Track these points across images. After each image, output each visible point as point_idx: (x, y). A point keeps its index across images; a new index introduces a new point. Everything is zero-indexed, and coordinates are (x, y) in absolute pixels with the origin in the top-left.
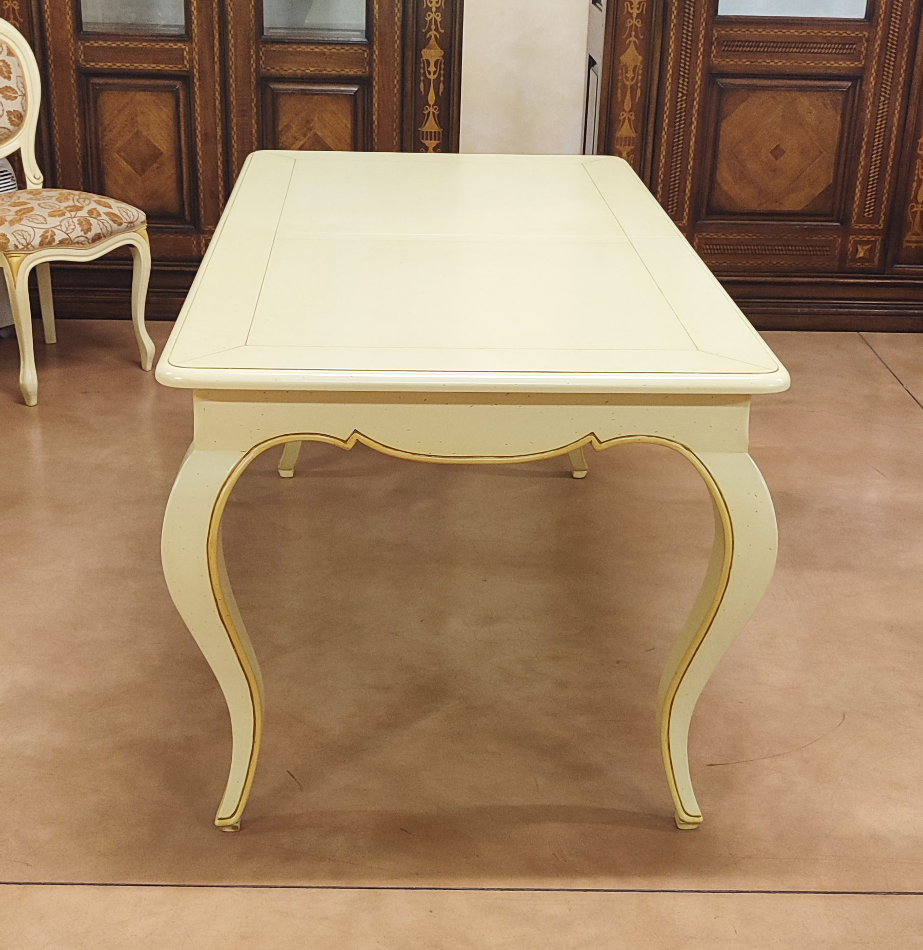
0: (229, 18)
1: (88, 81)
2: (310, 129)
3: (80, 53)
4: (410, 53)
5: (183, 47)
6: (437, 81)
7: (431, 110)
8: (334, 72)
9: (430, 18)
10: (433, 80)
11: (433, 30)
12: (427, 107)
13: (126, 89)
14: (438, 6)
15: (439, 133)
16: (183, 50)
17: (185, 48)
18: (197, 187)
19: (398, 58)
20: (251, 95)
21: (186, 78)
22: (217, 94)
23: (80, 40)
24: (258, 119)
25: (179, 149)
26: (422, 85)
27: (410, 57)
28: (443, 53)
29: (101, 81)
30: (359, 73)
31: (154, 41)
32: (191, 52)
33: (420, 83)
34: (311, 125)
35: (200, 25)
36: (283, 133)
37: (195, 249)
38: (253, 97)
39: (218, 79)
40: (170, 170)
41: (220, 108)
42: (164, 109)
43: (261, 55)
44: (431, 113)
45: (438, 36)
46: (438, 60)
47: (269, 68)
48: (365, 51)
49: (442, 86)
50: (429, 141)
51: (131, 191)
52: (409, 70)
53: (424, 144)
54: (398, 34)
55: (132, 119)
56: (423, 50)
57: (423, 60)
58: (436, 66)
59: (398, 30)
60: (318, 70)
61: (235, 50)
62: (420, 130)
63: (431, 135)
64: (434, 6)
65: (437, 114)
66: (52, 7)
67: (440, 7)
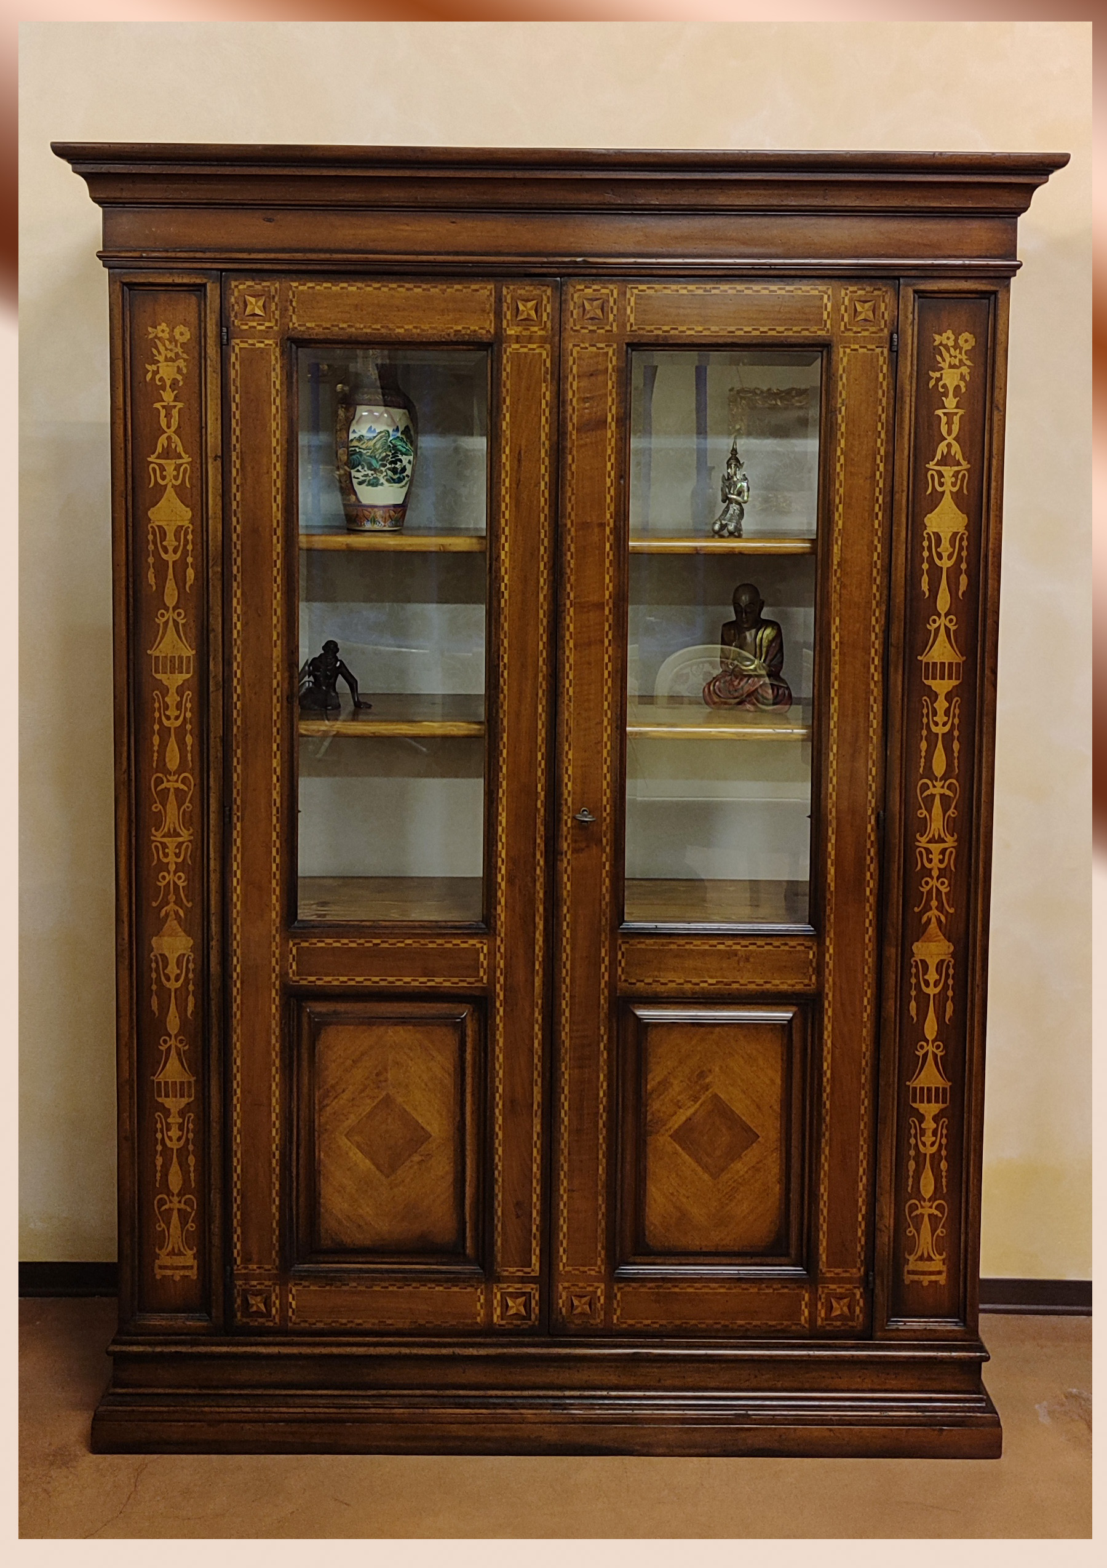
0: (565, 893)
1: (300, 1009)
2: (706, 1088)
3: (291, 960)
4: (893, 950)
5: (479, 946)
6: (941, 999)
7: (930, 1048)
8: (753, 987)
9: (928, 888)
10: (934, 995)
11: (934, 908)
12: (923, 1043)
13: (371, 1021)
14: (942, 866)
15: (944, 1089)
16: (477, 952)
17: (482, 948)
18: (492, 1197)
19: (870, 960)
20: (599, 1028)
21: (481, 1002)
22: (536, 1027)
23: (293, 936)
24: (610, 1072)
25: (461, 1128)
26: (913, 1004)
27: (894, 956)
28: (952, 949)
29: (321, 1007)
30: (799, 987)
31: (423, 936)
32: (491, 954)
33: (910, 1001)
34: (707, 1080)
35: (510, 907)
36: (654, 1096)
37: (482, 1312)
38: (602, 1032)
39: (540, 1002)
40: (442, 1166)
41: (540, 1053)
42: (439, 1058)
43: (620, 957)
44: (930, 1054)
45: (943, 919)
46: (942, 961)
47: (634, 981)
48: (810, 948)
49: (949, 1007)
50: (925, 1105)
51: (368, 1205)
52: (891, 979)
53: (917, 1110)
54: (871, 917)
55: (377, 1075)
56: (916, 944)
57: (916, 961)
58: (939, 970)
59: (871, 910)
60: (722, 982)
61: (572, 949)
62: (909, 1086)
63: (928, 1095)
64: (935, 866)
65: (941, 1057)
66: (246, 882)
67: (945, 869)
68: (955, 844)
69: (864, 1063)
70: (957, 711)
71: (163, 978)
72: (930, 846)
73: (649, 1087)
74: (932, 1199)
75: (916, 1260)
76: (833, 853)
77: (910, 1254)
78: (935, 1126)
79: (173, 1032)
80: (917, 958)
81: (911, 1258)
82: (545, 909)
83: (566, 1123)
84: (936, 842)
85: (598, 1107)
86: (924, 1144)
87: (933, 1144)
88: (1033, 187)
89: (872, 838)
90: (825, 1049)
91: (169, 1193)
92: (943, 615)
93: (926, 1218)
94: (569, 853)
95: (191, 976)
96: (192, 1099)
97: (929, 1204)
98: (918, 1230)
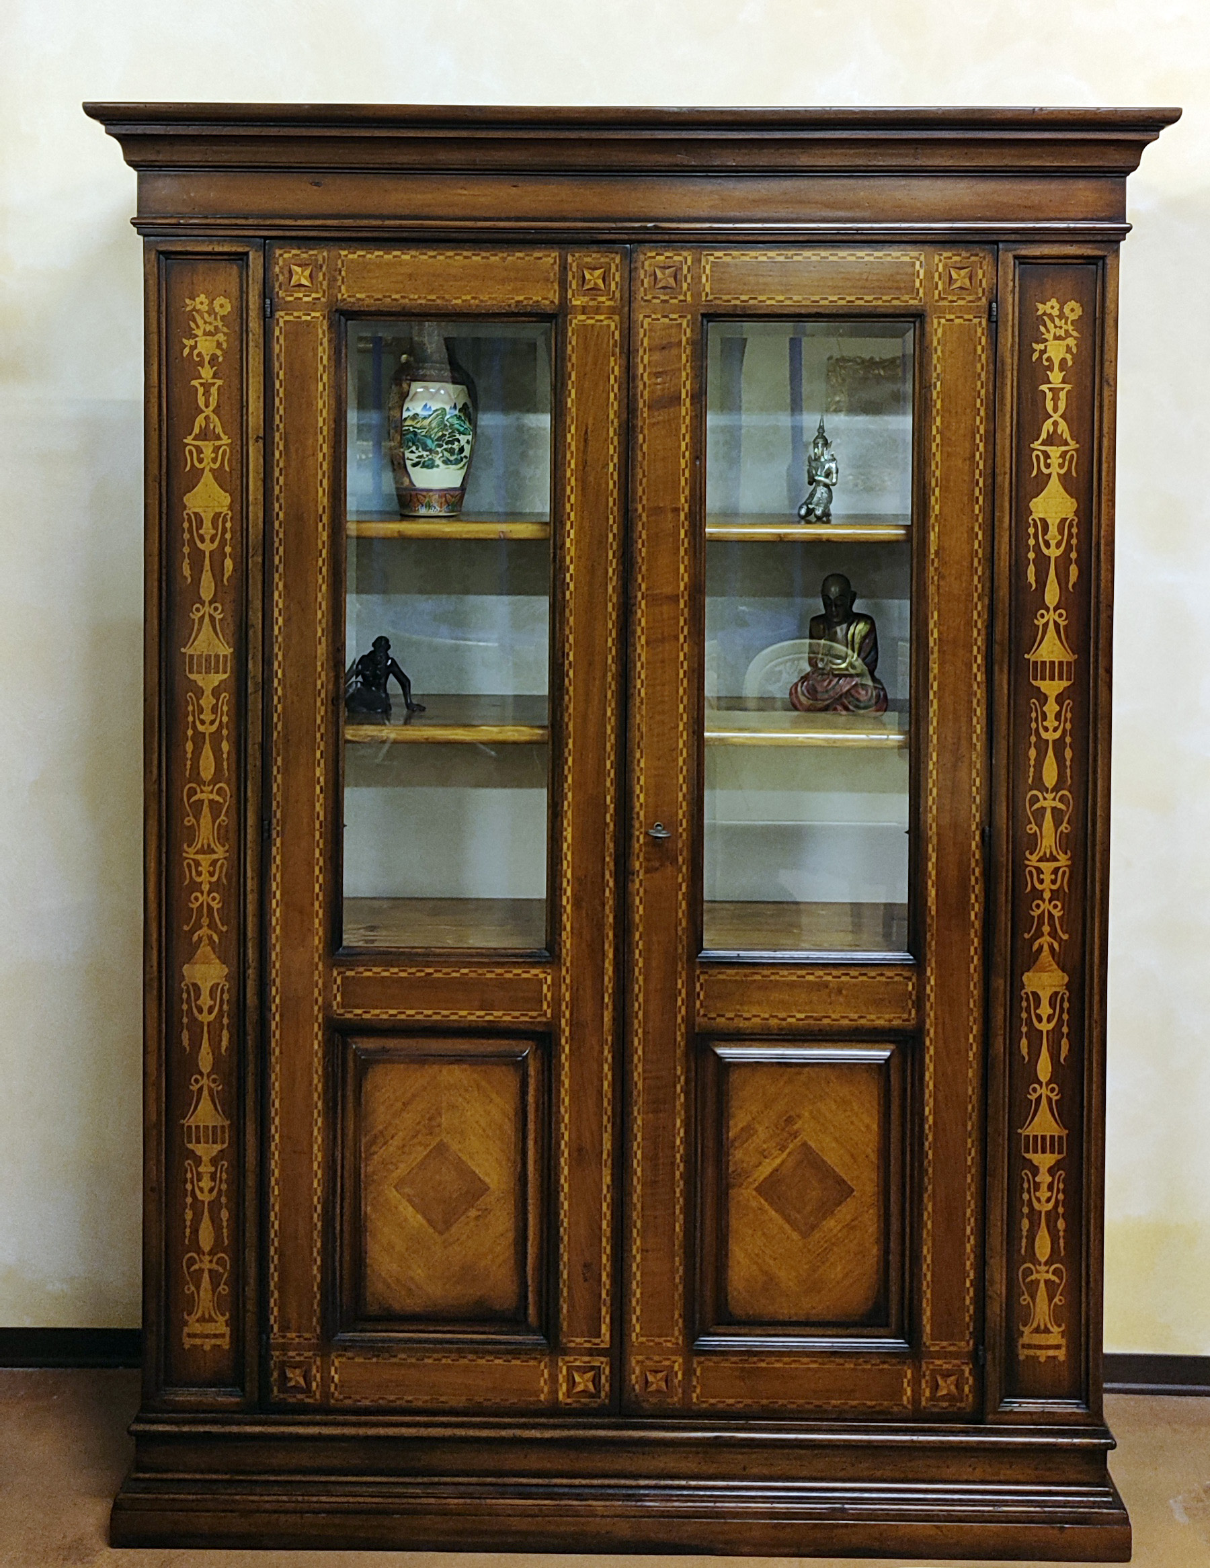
0: (637, 918)
1: (345, 1046)
2: (795, 1135)
3: (335, 991)
4: (1001, 981)
5: (542, 976)
6: (1056, 1035)
7: (1044, 1091)
8: (845, 1022)
9: (1039, 912)
10: (1048, 1032)
11: (1046, 933)
12: (1036, 1086)
13: (423, 1060)
14: (1054, 887)
15: (1060, 1138)
17: (546, 978)
18: (557, 1257)
19: (975, 992)
20: (675, 1068)
21: (545, 1039)
22: (606, 1067)
23: (335, 965)
24: (688, 1117)
25: (522, 1179)
26: (1024, 1042)
27: (1002, 988)
28: (1066, 979)
29: (370, 1044)
30: (898, 1021)
31: (482, 965)
32: (556, 985)
33: (1021, 1038)
34: (796, 1127)
35: (576, 933)
36: (736, 1144)
37: (546, 1389)
38: (679, 1072)
39: (610, 1038)
40: (502, 1222)
41: (610, 1095)
42: (497, 1100)
43: (698, 988)
44: (1044, 1097)
45: (1056, 945)
46: (1056, 993)
47: (713, 1015)
48: (909, 979)
49: (1065, 1043)
50: (1040, 1155)
51: (419, 1266)
52: (999, 1014)
53: (1030, 1161)
54: (976, 944)
55: (430, 1119)
56: (1026, 974)
57: (1026, 993)
58: (1052, 1004)
59: (976, 936)
60: (812, 1017)
61: (645, 980)
62: (1021, 1134)
63: (1044, 1144)
64: (1047, 887)
65: (1057, 1101)
66: (286, 904)
67: (1058, 890)
68: (1069, 863)
69: (970, 1107)
70: (1069, 715)
71: (195, 1010)
72: (1042, 865)
73: (730, 1134)
74: (1049, 1263)
75: (1031, 1333)
76: (934, 873)
77: (1025, 1325)
78: (1050, 1179)
79: (206, 1070)
80: (1028, 989)
81: (1027, 1330)
82: (615, 935)
83: (639, 1174)
84: (1048, 860)
85: (674, 1156)
86: (1039, 1200)
87: (1048, 1200)
88: (1143, 144)
89: (977, 857)
90: (927, 1091)
91: (199, 1251)
92: (1052, 608)
93: (1042, 1285)
94: (642, 873)
95: (225, 1007)
96: (226, 1145)
97: (1046, 1268)
98: (1033, 1297)
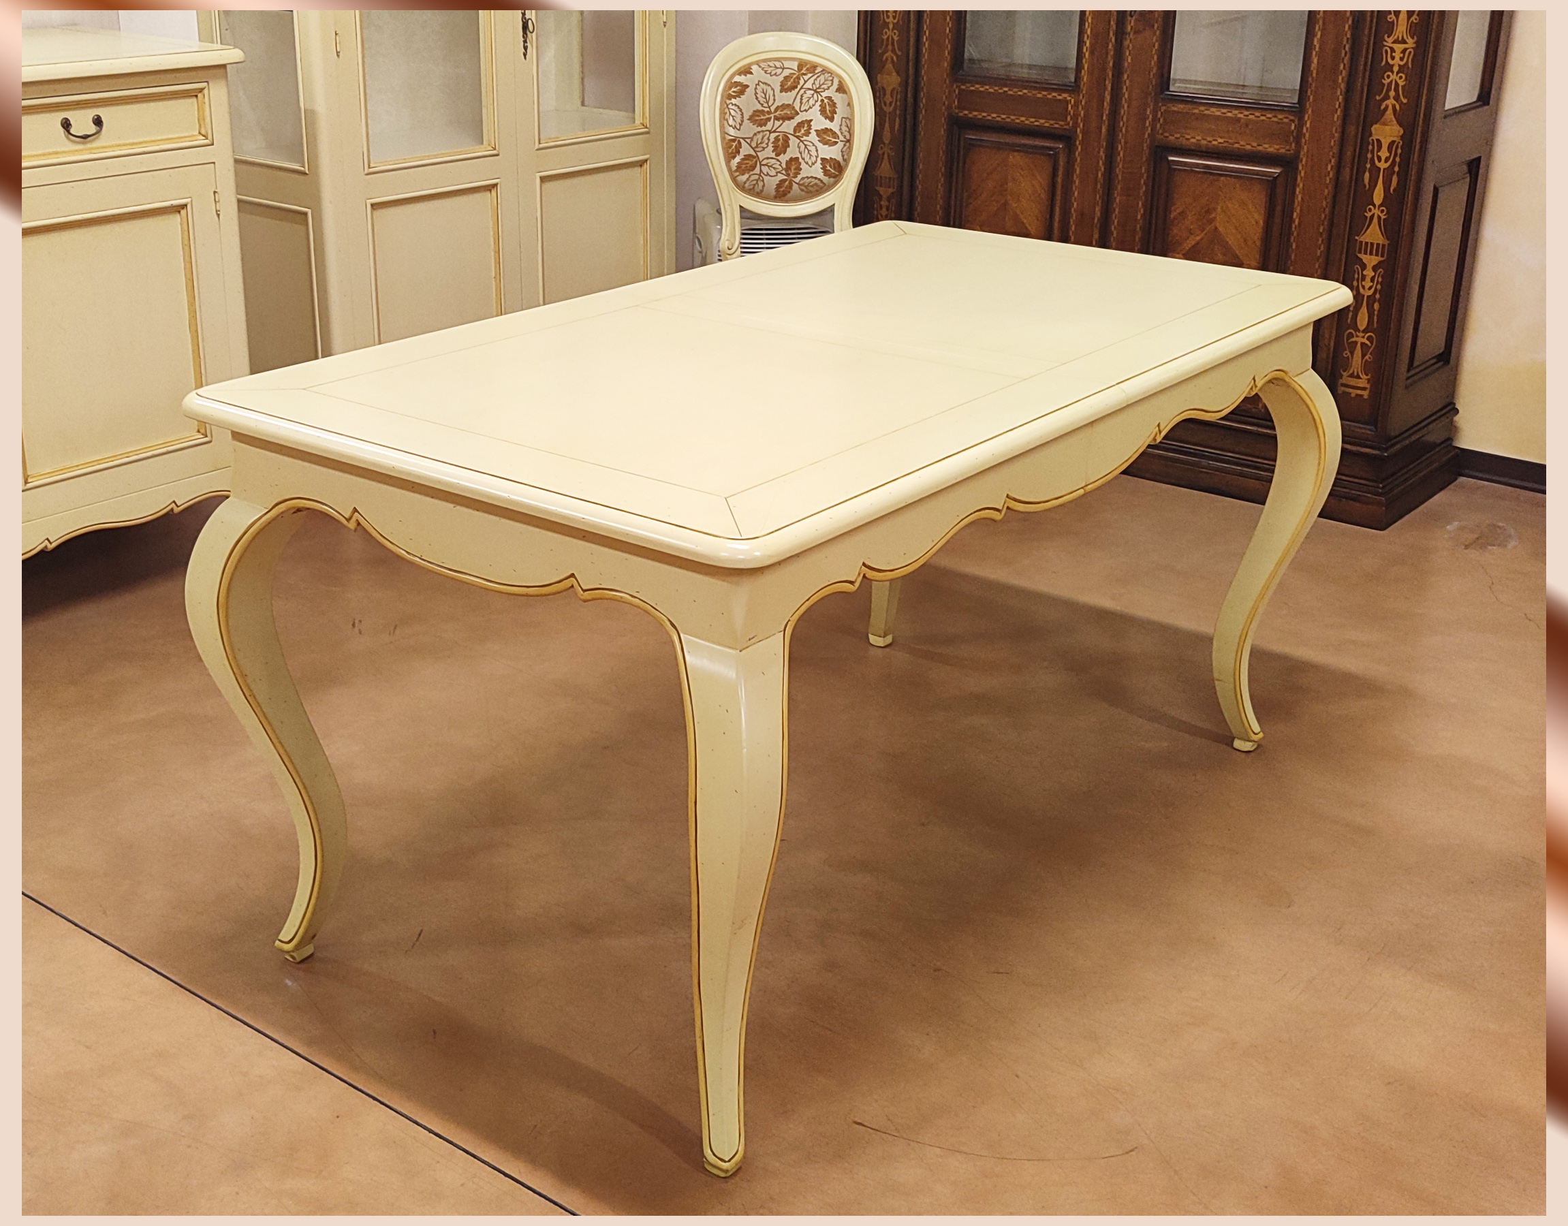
0: (1126, 64)
1: (959, 134)
2: (1211, 222)
3: (954, 98)
4: (1355, 130)
5: (1069, 98)
6: (1389, 172)
7: (1376, 212)
8: (1248, 147)
9: (1389, 80)
10: (1384, 169)
11: (1392, 97)
12: (1371, 207)
13: (999, 146)
14: (1402, 63)
15: (1384, 246)
16: (1067, 102)
17: (1070, 100)
19: (1336, 135)
20: (1141, 168)
21: (1067, 138)
22: (1101, 162)
23: (956, 81)
24: (1145, 201)
25: (1049, 230)
26: (1367, 175)
27: (1355, 134)
28: (1402, 132)
29: (974, 135)
30: (1283, 151)
31: (1035, 88)
32: (1076, 105)
33: (1364, 172)
34: (1213, 215)
35: (1090, 73)
38: (1143, 171)
39: (1105, 144)
41: (1102, 181)
42: (1039, 177)
43: (1159, 116)
44: (1376, 216)
46: (1393, 142)
47: (1167, 134)
48: (1293, 121)
49: (1395, 179)
50: (1368, 256)
52: (1349, 152)
53: (1362, 260)
54: (1340, 100)
55: (1001, 186)
56: (1375, 126)
57: (1373, 140)
58: (1390, 149)
59: (1341, 94)
60: (1228, 142)
61: (1128, 107)
62: (1357, 240)
63: (1371, 248)
64: (1396, 63)
65: (1384, 219)
66: (931, 40)
67: (1405, 65)
68: (1414, 46)
69: (1323, 216)
71: (883, 104)
72: (1395, 46)
73: (1172, 216)
74: (1365, 331)
75: (1348, 376)
76: (1317, 46)
77: (1344, 371)
78: (1373, 274)
79: (887, 142)
80: (1374, 137)
81: (1345, 374)
82: (1113, 76)
83: (1115, 235)
84: (1400, 43)
85: (1136, 226)
86: (1363, 287)
87: (1370, 288)
89: (1349, 36)
90: (1296, 201)
93: (1359, 345)
94: (1132, 34)
95: (898, 103)
96: (895, 190)
97: (1363, 335)
98: (1352, 353)
